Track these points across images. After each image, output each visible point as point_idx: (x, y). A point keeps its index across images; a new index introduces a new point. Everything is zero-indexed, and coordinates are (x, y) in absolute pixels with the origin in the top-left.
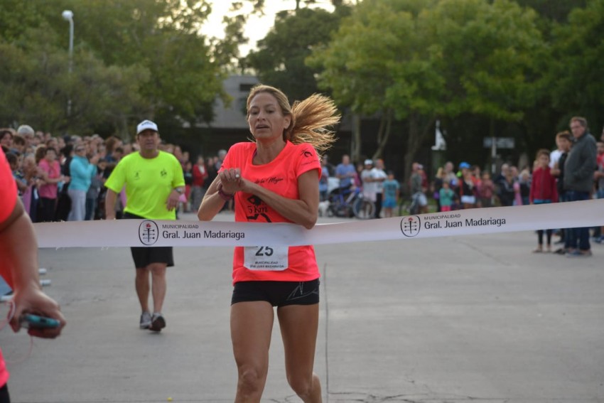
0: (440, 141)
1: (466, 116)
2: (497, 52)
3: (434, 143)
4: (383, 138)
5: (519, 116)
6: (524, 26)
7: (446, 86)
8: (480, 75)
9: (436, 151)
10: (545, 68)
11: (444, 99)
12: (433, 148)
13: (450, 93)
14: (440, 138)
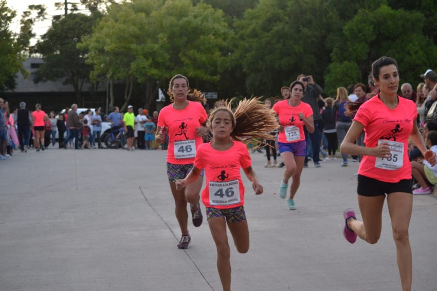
0: (161, 96)
2: (202, 37)
3: (158, 98)
4: (128, 96)
5: (217, 78)
6: (216, 20)
7: (170, 60)
8: (192, 52)
9: (159, 102)
10: (236, 46)
12: (158, 100)
13: (173, 64)
14: (161, 94)
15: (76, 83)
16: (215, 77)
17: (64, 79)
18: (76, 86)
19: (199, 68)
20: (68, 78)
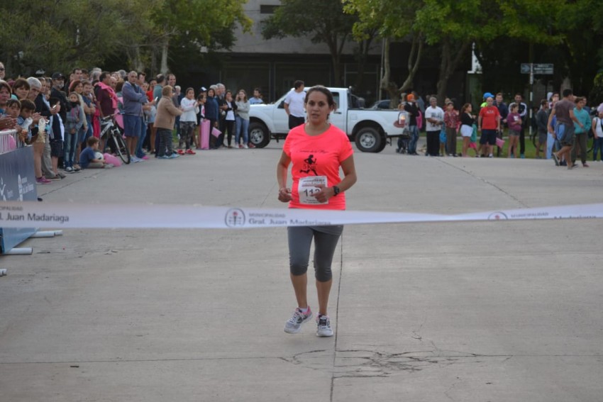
0: (476, 65)
1: (502, 39)
3: (471, 69)
4: (413, 66)
5: (559, 39)
7: (481, 7)
9: (471, 75)
11: (478, 22)
12: (469, 72)
13: (486, 15)
14: (476, 61)
15: (333, 39)
16: (554, 38)
17: (314, 33)
18: (333, 45)
19: (530, 21)
20: (321, 31)
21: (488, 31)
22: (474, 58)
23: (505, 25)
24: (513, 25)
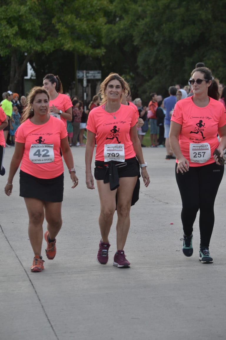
0: (30, 72)
3: (27, 75)
5: (101, 52)
7: (40, 27)
8: (69, 18)
9: (27, 80)
10: (126, 11)
11: (40, 39)
12: (26, 78)
13: (44, 33)
14: (31, 69)
16: (98, 51)
19: (78, 38)
21: (48, 46)
22: (29, 66)
23: (60, 41)
24: (67, 41)
